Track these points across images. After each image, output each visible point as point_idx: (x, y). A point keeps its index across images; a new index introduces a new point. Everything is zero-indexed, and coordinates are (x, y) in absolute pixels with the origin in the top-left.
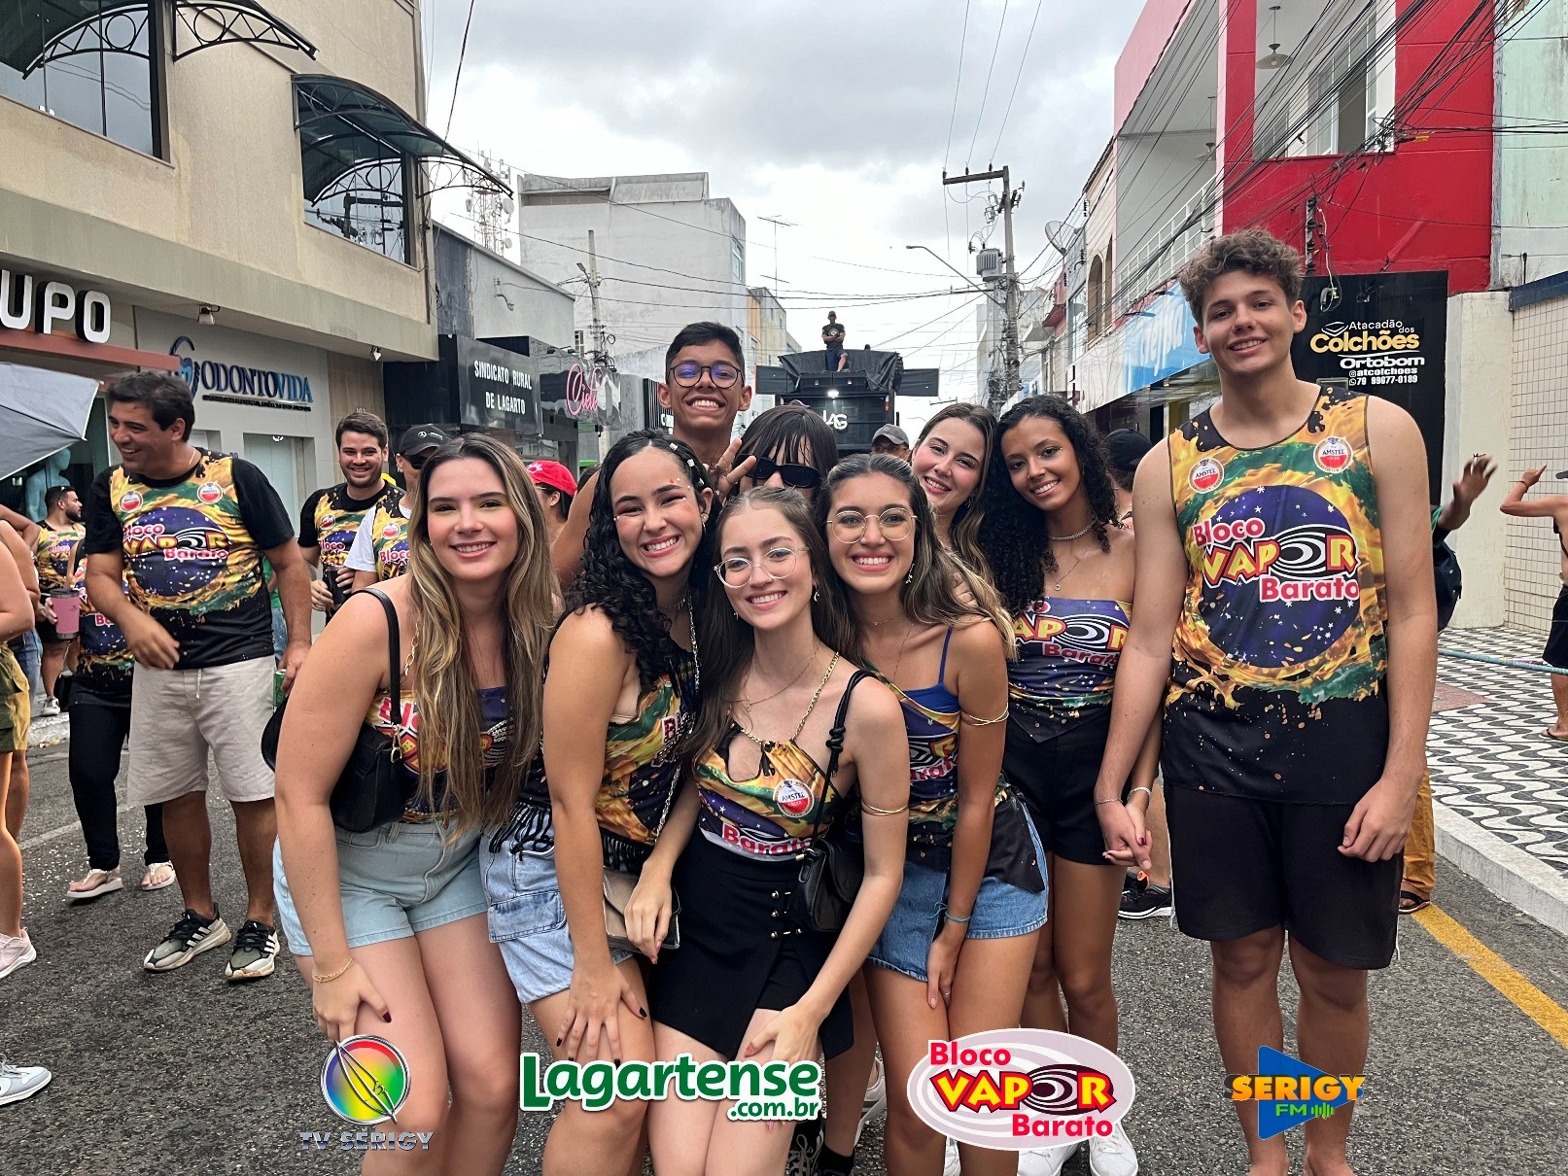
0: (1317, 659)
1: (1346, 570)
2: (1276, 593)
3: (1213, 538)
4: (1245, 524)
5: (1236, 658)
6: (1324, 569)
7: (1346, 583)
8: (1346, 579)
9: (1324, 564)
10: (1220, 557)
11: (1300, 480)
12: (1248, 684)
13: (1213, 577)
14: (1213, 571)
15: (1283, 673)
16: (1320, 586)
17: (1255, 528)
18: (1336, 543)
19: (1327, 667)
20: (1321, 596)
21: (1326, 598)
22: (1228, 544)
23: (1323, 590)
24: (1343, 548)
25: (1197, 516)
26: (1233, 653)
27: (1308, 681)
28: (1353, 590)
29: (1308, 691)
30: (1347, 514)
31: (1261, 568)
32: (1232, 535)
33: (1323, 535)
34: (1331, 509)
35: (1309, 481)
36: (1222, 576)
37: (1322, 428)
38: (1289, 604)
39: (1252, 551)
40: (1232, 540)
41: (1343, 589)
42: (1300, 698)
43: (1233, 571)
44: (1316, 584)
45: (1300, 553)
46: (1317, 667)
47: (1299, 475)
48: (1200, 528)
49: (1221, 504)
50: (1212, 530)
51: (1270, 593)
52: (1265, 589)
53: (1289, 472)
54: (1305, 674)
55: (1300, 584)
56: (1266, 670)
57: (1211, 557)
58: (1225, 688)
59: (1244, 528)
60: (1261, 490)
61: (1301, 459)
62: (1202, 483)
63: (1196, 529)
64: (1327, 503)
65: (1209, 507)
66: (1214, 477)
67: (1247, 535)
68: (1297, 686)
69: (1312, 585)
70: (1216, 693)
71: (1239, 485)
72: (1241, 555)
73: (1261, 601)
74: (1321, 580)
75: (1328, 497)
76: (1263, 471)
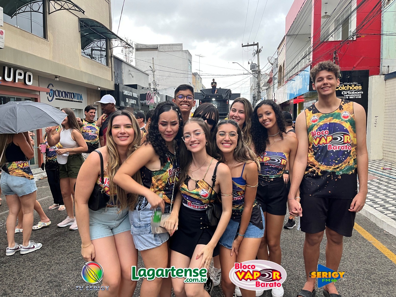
0: (341, 164)
1: (348, 143)
2: (331, 148)
3: (316, 135)
4: (324, 131)
5: (321, 164)
6: (343, 143)
7: (348, 146)
8: (348, 145)
9: (343, 141)
10: (318, 139)
11: (338, 121)
12: (324, 170)
13: (316, 144)
14: (316, 143)
15: (333, 167)
16: (342, 146)
17: (327, 132)
18: (346, 136)
19: (343, 166)
20: (342, 149)
21: (343, 150)
22: (320, 136)
23: (343, 148)
24: (347, 138)
25: (312, 129)
26: (321, 162)
27: (338, 169)
28: (349, 148)
29: (338, 172)
30: (348, 130)
31: (328, 142)
32: (321, 134)
33: (343, 135)
34: (345, 128)
35: (340, 122)
36: (318, 144)
37: (343, 109)
38: (334, 151)
39: (326, 138)
40: (321, 135)
41: (347, 148)
42: (336, 173)
43: (321, 143)
44: (341, 146)
45: (337, 139)
46: (341, 166)
47: (337, 120)
48: (313, 132)
49: (318, 126)
50: (316, 133)
51: (330, 148)
52: (329, 147)
53: (335, 119)
54: (338, 168)
55: (337, 146)
56: (329, 167)
57: (316, 139)
58: (318, 171)
59: (324, 132)
60: (328, 123)
61: (338, 116)
62: (314, 121)
63: (312, 132)
64: (344, 127)
65: (316, 127)
66: (317, 120)
67: (325, 134)
68: (336, 171)
69: (340, 146)
70: (316, 172)
71: (323, 122)
72: (323, 139)
73: (328, 150)
74: (342, 145)
75: (344, 126)
76: (329, 119)
